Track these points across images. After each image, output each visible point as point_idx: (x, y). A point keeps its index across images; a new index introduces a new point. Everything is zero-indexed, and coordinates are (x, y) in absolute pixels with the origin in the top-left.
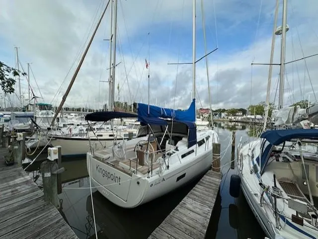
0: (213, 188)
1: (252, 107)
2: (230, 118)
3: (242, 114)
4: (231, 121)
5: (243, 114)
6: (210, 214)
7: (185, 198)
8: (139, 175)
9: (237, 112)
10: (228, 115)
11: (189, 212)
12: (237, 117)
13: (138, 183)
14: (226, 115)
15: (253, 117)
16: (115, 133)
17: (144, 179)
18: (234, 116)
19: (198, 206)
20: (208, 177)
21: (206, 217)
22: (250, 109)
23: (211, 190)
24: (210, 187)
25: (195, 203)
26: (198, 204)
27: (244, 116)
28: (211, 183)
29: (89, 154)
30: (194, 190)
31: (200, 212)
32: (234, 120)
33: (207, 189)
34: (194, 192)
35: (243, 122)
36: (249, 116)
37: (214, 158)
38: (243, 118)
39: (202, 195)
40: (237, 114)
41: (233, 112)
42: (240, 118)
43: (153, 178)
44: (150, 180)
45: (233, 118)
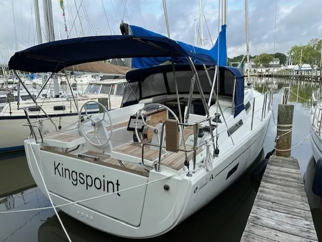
0: (294, 184)
1: (295, 49)
2: (259, 70)
3: (278, 63)
4: (260, 76)
5: (280, 63)
6: (315, 231)
7: (254, 208)
8: (166, 173)
9: (271, 60)
10: (257, 66)
11: (273, 232)
12: (271, 70)
13: (167, 188)
14: (253, 66)
15: (296, 67)
16: (66, 104)
17: (179, 178)
18: (266, 67)
19: (286, 220)
20: (276, 168)
21: (308, 237)
22: (292, 54)
23: (291, 189)
24: (288, 183)
25: (277, 215)
26: (282, 217)
27: (283, 68)
28: (284, 176)
29: (30, 144)
30: (262, 191)
31: (294, 230)
32: (267, 74)
33: (285, 188)
34: (264, 195)
35: (281, 77)
36: (290, 67)
37: (279, 133)
38: (280, 69)
39: (281, 199)
40: (271, 63)
41: (265, 60)
42: (276, 70)
43: (199, 174)
44: (194, 179)
45: (264, 70)
